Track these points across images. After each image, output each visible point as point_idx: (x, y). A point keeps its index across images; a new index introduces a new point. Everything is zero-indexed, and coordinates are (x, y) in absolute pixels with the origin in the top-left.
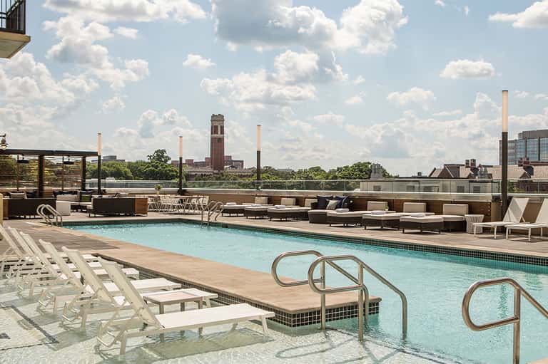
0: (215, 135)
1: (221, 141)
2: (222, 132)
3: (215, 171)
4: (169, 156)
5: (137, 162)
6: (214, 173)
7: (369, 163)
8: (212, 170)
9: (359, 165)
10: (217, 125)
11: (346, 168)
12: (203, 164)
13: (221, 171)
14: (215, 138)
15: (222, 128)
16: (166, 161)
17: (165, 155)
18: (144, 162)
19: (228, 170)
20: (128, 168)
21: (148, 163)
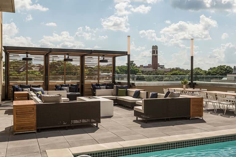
0: (154, 54)
1: (156, 57)
2: (157, 53)
3: (154, 70)
4: (135, 63)
5: (122, 66)
6: (154, 71)
7: (225, 66)
8: (152, 69)
9: (221, 66)
10: (155, 50)
11: (214, 68)
12: (147, 67)
13: (157, 70)
14: (154, 56)
15: (157, 51)
16: (134, 65)
17: (133, 63)
18: (125, 66)
19: (159, 69)
20: (118, 68)
21: (126, 66)
